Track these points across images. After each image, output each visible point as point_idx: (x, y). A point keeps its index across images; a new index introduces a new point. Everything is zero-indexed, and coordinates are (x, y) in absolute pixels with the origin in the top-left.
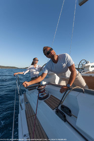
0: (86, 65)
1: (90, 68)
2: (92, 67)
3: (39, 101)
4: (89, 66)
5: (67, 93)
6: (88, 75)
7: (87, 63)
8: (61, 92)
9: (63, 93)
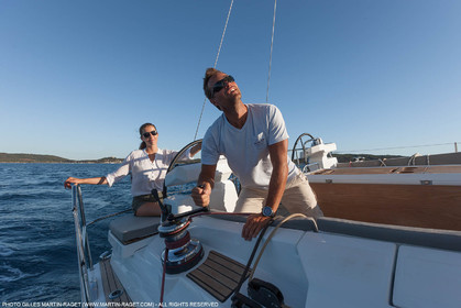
0: (314, 150)
1: (325, 158)
2: (328, 156)
3: (168, 277)
4: (321, 153)
5: (266, 237)
6: (322, 179)
7: (315, 144)
8: (247, 235)
9: (255, 240)
